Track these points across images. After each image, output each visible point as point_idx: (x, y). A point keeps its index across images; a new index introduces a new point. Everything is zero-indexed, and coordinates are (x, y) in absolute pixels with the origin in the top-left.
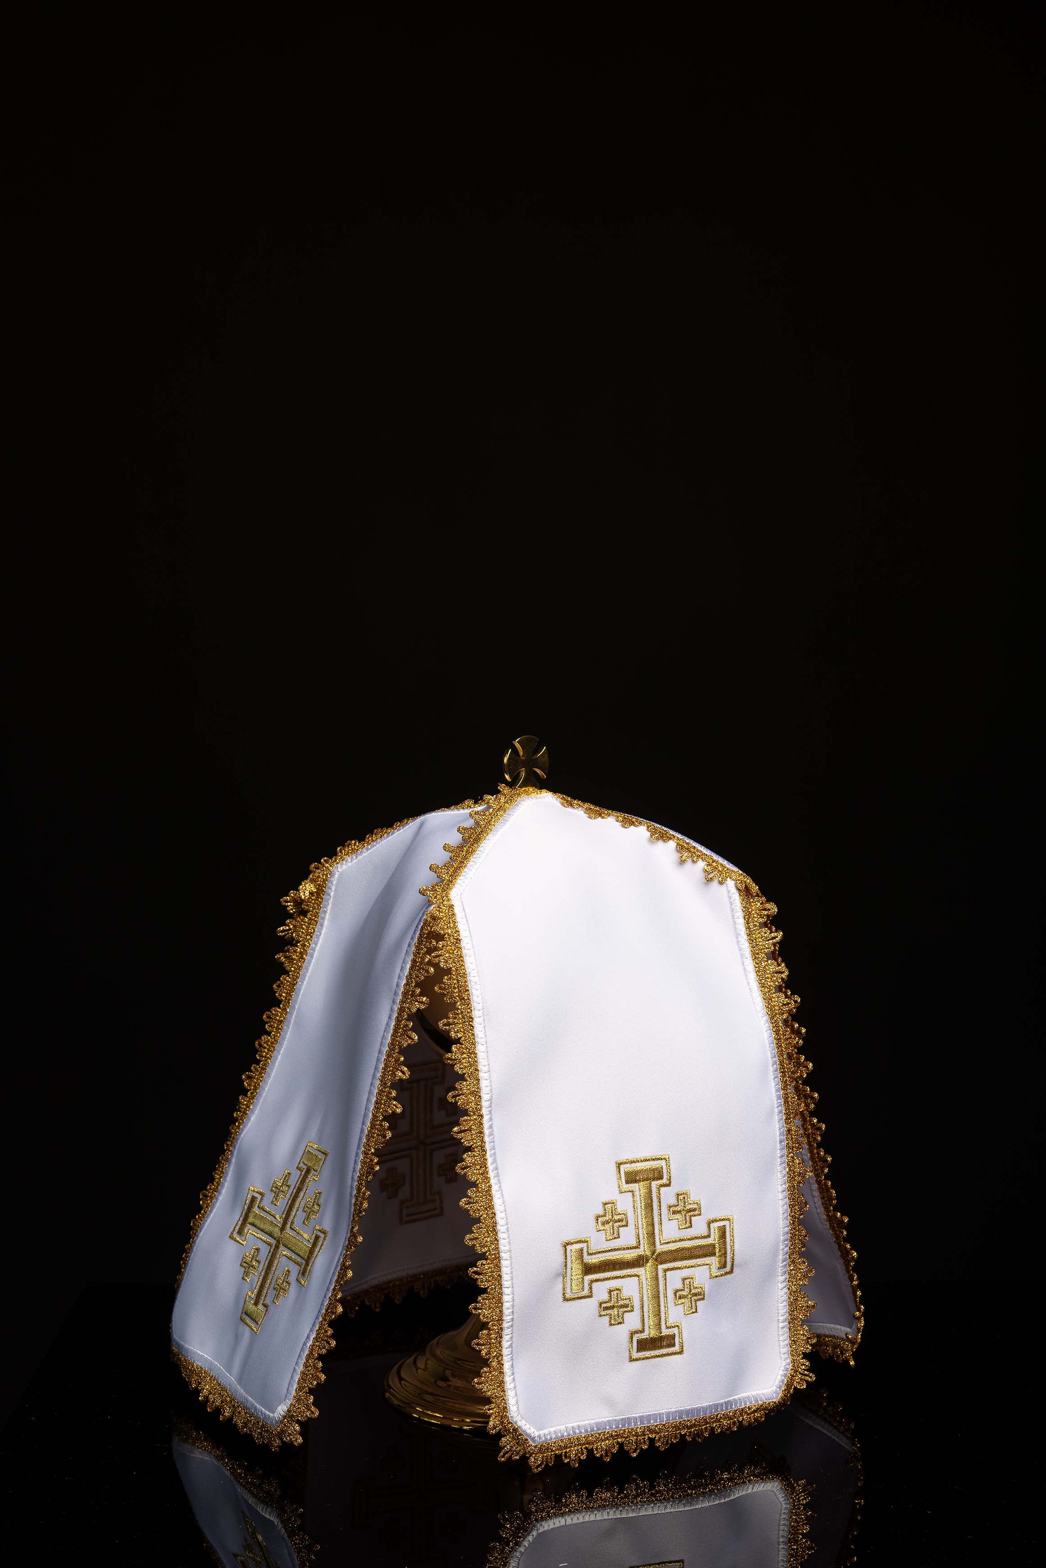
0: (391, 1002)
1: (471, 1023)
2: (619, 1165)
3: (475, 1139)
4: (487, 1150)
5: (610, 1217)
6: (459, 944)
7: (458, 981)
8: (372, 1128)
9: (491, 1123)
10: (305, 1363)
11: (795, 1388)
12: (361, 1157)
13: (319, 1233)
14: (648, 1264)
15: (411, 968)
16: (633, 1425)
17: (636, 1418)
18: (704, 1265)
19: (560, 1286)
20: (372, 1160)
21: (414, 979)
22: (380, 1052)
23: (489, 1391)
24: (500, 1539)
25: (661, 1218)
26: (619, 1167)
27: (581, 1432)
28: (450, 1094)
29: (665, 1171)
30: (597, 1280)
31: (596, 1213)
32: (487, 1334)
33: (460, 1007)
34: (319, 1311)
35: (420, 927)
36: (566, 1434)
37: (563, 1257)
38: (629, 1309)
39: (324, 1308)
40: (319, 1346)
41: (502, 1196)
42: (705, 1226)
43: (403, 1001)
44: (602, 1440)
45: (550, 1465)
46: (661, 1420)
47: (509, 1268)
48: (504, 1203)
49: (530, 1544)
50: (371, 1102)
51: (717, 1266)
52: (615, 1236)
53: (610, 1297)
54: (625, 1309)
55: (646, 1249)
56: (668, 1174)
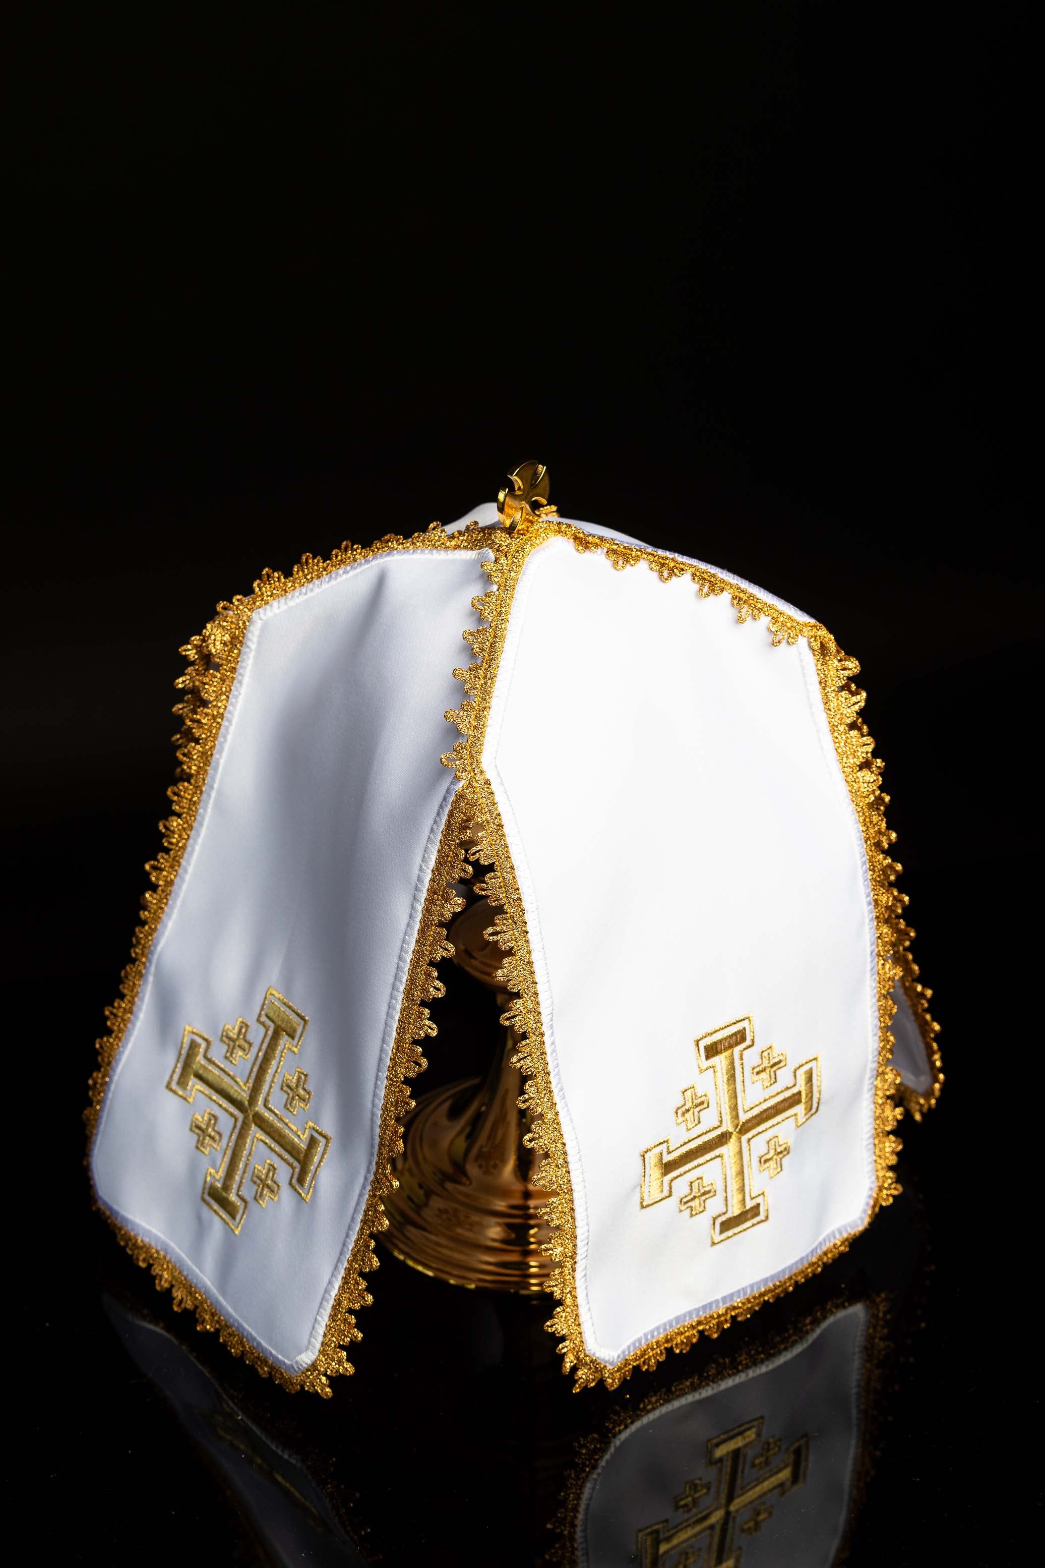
0: (411, 897)
1: (523, 929)
3: (537, 1063)
4: (551, 1070)
6: (502, 831)
7: (504, 878)
8: (397, 1049)
9: (553, 1038)
10: (331, 1315)
11: (881, 1206)
12: (385, 1080)
13: (316, 1135)
15: (439, 862)
16: (714, 1309)
17: (717, 1301)
19: (638, 1197)
20: (402, 1090)
21: (446, 877)
22: (400, 958)
23: (563, 1330)
24: (574, 1466)
26: (698, 1045)
27: (659, 1334)
28: (503, 1017)
32: (560, 1273)
33: (508, 910)
34: (342, 1253)
35: (447, 811)
36: (643, 1341)
37: (642, 1168)
38: (711, 1194)
39: (350, 1252)
40: (349, 1299)
41: (571, 1120)
42: (792, 1075)
43: (430, 901)
44: (682, 1333)
45: (628, 1378)
46: (745, 1294)
47: (584, 1199)
48: (574, 1129)
49: (607, 1462)
50: (393, 1018)
51: (804, 1112)
52: (696, 1122)
53: (691, 1189)
54: (707, 1196)
55: (729, 1124)
56: (752, 1034)
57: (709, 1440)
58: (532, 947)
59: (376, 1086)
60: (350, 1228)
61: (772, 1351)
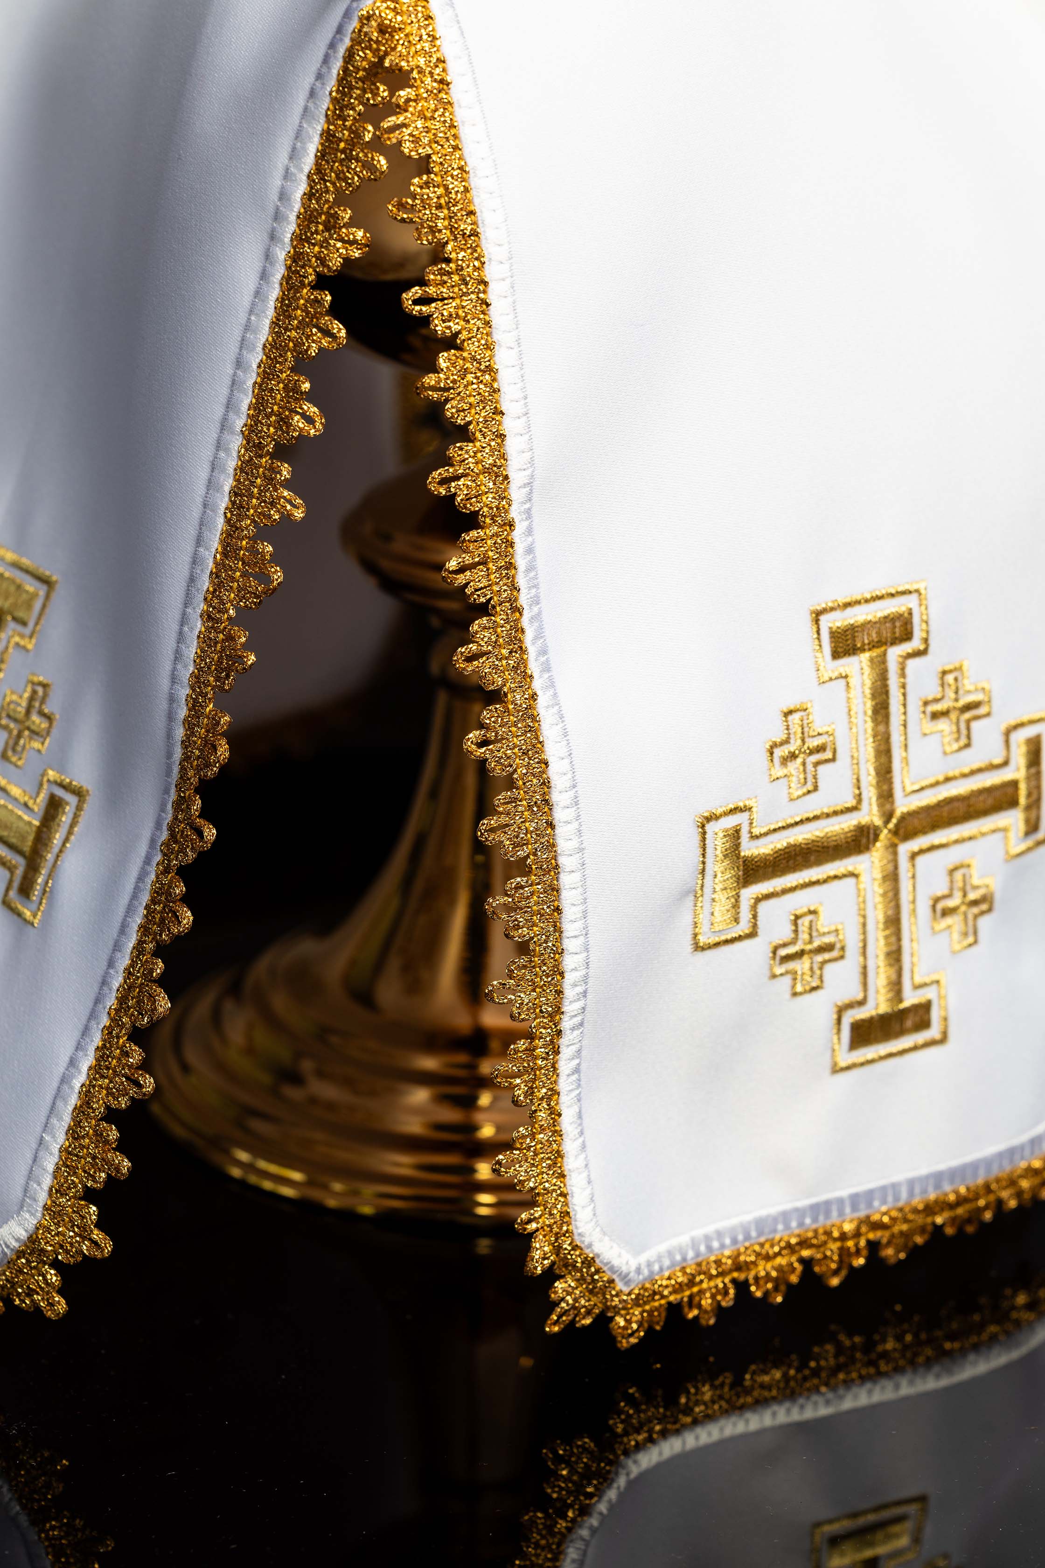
0: (266, 237)
1: (481, 296)
2: (817, 615)
3: (497, 584)
4: (524, 606)
5: (799, 742)
6: (447, 93)
7: (446, 188)
8: (225, 554)
9: (530, 539)
10: (70, 1128)
12: (199, 626)
13: (60, 792)
14: (878, 844)
15: (322, 155)
16: (834, 1218)
17: (840, 1201)
18: (994, 831)
19: (688, 919)
20: (230, 638)
21: (334, 184)
22: (239, 363)
23: (529, 1180)
24: (544, 1503)
25: (906, 734)
26: (817, 621)
27: (723, 1246)
28: (435, 474)
29: (916, 620)
30: (768, 897)
31: (774, 740)
32: (526, 1050)
33: (453, 256)
34: (98, 1001)
35: (342, 50)
36: (691, 1254)
37: (699, 851)
38: (835, 954)
39: (114, 994)
40: (107, 1088)
41: (562, 717)
42: (1000, 740)
43: (301, 238)
44: (768, 1258)
45: (658, 1328)
46: (897, 1199)
47: (580, 890)
48: (565, 734)
49: (612, 1507)
50: (219, 489)
51: (1022, 827)
52: (810, 787)
53: (796, 931)
54: (827, 956)
55: (875, 808)
56: (924, 626)
57: (818, 1525)
58: (497, 336)
59: (181, 638)
60: (117, 947)
61: (948, 1346)
